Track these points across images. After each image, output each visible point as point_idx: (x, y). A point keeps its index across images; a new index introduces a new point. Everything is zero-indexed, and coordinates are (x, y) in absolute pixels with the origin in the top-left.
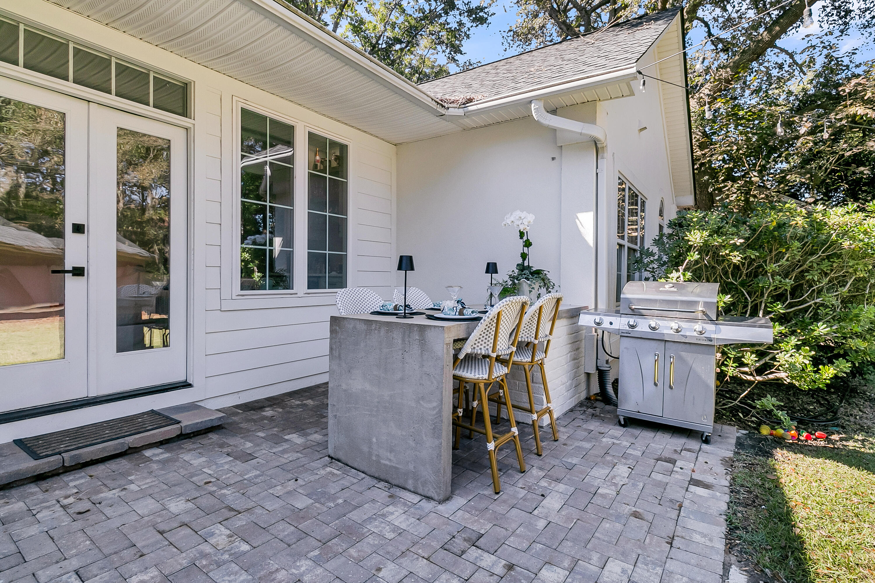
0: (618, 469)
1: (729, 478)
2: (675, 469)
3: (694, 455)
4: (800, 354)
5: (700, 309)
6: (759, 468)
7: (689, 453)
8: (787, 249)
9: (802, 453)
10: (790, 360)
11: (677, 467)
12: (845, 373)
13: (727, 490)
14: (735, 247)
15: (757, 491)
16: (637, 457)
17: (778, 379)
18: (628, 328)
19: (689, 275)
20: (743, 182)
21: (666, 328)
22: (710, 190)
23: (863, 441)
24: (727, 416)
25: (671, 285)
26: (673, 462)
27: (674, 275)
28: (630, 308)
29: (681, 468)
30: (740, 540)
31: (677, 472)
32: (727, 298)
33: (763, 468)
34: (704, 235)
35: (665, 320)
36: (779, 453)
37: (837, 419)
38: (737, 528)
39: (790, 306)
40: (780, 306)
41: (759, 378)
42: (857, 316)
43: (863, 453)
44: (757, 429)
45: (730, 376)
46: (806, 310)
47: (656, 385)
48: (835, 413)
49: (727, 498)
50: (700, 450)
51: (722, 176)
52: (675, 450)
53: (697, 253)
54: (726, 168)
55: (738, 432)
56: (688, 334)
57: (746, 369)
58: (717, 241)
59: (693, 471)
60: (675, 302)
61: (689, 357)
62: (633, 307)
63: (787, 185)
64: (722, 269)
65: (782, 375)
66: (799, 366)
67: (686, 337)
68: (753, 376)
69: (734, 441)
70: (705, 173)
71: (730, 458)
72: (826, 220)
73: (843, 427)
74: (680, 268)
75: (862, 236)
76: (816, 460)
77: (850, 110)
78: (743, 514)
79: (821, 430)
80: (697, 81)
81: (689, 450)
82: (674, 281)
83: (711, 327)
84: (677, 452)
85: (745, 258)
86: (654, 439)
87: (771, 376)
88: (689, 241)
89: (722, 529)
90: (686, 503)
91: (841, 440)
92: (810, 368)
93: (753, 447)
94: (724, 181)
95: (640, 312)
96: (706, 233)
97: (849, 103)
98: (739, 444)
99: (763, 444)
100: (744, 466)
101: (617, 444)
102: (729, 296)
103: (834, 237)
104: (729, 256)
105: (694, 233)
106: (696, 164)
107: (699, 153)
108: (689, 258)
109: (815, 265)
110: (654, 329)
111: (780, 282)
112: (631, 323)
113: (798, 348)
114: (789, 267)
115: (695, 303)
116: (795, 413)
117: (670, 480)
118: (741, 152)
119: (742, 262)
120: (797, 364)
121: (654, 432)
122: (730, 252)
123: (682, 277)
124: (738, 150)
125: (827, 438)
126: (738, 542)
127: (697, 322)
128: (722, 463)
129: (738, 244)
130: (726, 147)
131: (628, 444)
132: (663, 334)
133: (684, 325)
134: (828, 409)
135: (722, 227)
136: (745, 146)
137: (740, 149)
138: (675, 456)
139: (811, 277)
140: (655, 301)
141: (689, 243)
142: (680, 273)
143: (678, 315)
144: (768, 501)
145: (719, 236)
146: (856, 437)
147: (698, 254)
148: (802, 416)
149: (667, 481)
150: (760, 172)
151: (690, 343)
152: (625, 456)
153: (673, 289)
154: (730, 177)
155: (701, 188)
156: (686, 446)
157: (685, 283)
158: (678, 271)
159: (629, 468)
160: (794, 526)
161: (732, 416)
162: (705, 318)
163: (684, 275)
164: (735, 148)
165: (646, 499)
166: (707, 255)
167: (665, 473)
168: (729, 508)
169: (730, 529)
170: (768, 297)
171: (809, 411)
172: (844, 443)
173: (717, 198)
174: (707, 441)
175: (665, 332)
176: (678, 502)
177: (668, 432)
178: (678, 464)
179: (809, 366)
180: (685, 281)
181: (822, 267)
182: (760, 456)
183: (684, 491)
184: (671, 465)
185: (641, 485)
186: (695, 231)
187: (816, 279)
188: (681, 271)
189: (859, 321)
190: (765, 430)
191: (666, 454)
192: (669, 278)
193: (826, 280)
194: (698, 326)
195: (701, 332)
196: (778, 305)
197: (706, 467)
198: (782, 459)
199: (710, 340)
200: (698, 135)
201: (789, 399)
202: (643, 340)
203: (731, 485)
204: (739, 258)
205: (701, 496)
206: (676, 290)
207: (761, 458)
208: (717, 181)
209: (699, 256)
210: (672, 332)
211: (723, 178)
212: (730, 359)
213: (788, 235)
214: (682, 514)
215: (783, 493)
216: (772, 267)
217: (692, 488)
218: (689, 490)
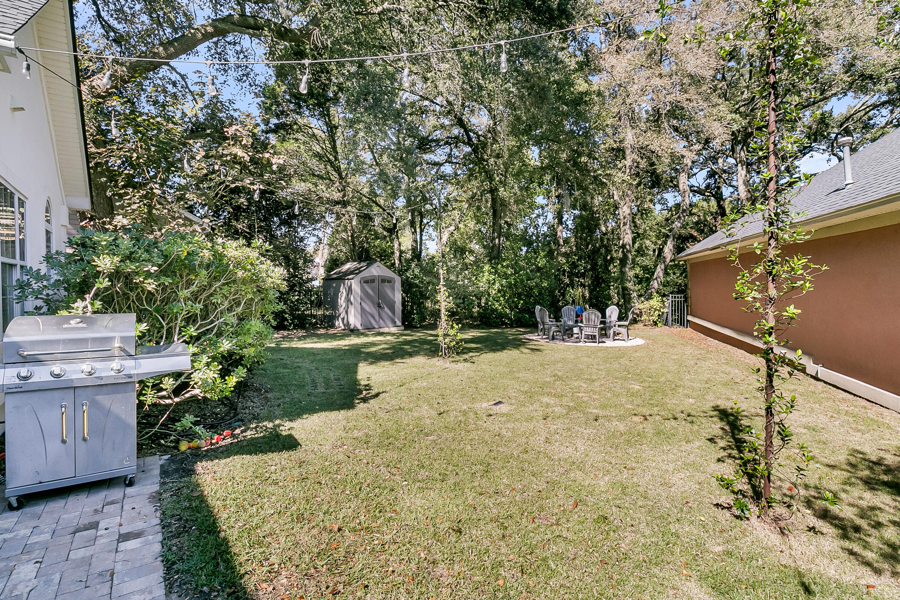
0: (19, 573)
1: (158, 514)
2: (99, 533)
3: (119, 506)
4: (211, 370)
5: (117, 345)
6: (185, 491)
7: (112, 506)
8: (196, 276)
9: (217, 458)
10: (203, 377)
11: (101, 530)
12: (243, 377)
13: (159, 528)
14: (149, 275)
15: (186, 515)
16: (47, 542)
17: (193, 396)
18: (17, 381)
19: (98, 304)
20: (145, 192)
21: (76, 372)
22: (109, 194)
23: (256, 427)
24: (147, 445)
25: (78, 320)
26: (94, 526)
27: (79, 304)
28: (20, 355)
29: (106, 529)
30: (178, 573)
31: (101, 536)
32: (143, 327)
33: (188, 488)
34: (115, 261)
35: (74, 363)
36: (200, 467)
37: (238, 414)
38: (174, 563)
39: (201, 326)
40: (192, 330)
41: (177, 400)
42: (249, 330)
43: (257, 438)
44: (176, 448)
45: (149, 405)
46: (211, 330)
47: (64, 442)
48: (235, 409)
49: (160, 537)
50: (124, 496)
51: (122, 181)
52: (95, 510)
53: (107, 279)
54: (126, 174)
55: (160, 459)
56: (103, 375)
57: (164, 393)
58: (131, 267)
59: (121, 525)
60: (84, 341)
61: (104, 400)
62: (26, 353)
63: (186, 203)
64: (136, 296)
65: (197, 391)
66: (210, 381)
67: (101, 378)
68: (172, 399)
69: (157, 472)
70: (102, 174)
71: (156, 492)
72: (225, 253)
73: (242, 421)
74: (87, 296)
75: (249, 267)
76: (228, 460)
77: (233, 149)
78: (177, 546)
79: (227, 429)
80: (87, 65)
81: (112, 503)
82: (80, 312)
83: (130, 363)
84: (98, 511)
85: (159, 285)
86: (66, 507)
87: (187, 395)
88: (97, 266)
89: (160, 572)
90: (119, 567)
91: (242, 432)
92: (219, 381)
93: (177, 470)
94: (124, 187)
95: (37, 358)
96: (116, 259)
97: (232, 143)
98: (164, 472)
99: (185, 464)
100: (171, 495)
101: (11, 539)
102: (146, 324)
103: (231, 267)
104: (144, 283)
105: (104, 258)
106: (91, 162)
107: (93, 150)
108: (97, 285)
109: (218, 290)
110: (58, 376)
111: (192, 306)
112: (23, 374)
113: (208, 364)
114: (198, 291)
115: (108, 340)
116: (206, 419)
117: (95, 550)
118: (141, 160)
119: (156, 289)
120: (209, 380)
121: (63, 498)
122: (145, 279)
123: (89, 306)
124: (138, 158)
125: (232, 434)
126: (176, 577)
127: (114, 360)
128: (150, 502)
129: (152, 271)
130: (125, 152)
131: (28, 532)
132: (72, 380)
133: (98, 365)
134: (230, 408)
135: (134, 252)
136: (146, 156)
137: (141, 158)
138: (97, 518)
139: (215, 301)
140: (56, 342)
141: (98, 269)
142: (87, 302)
143: (90, 355)
144: (197, 520)
145: (132, 261)
146: (251, 426)
147: (109, 281)
148: (212, 421)
149: (92, 553)
150: (162, 185)
151: (106, 384)
152: (26, 549)
153: (81, 325)
154: (130, 183)
155: (97, 189)
156: (109, 499)
157: (94, 316)
158: (84, 299)
159: (37, 562)
160: (219, 532)
161: (152, 443)
162: (123, 354)
163: (92, 304)
164: (135, 155)
165: (68, 591)
166: (118, 282)
167: (88, 544)
168: (163, 547)
169: (167, 568)
170: (181, 321)
171: (217, 414)
172: (244, 434)
173: (117, 204)
174: (131, 484)
175: (74, 377)
176: (108, 571)
177: (83, 491)
178: (102, 525)
179: (218, 379)
180: (94, 312)
181: (223, 291)
182: (184, 477)
183: (114, 555)
184: (93, 531)
185: (58, 576)
186: (105, 256)
187: (219, 302)
188: (88, 300)
189: (250, 334)
190: (184, 446)
191: (85, 521)
192: (73, 308)
193: (226, 303)
194: (115, 364)
195: (118, 370)
196: (191, 328)
197: (134, 513)
198: (203, 472)
199: (130, 376)
200: (91, 128)
201: (200, 407)
202: (43, 392)
203: (162, 522)
204: (154, 286)
205: (133, 550)
206: (85, 325)
207: (186, 479)
208: (116, 186)
209: (110, 283)
210: (83, 376)
211: (123, 183)
212: (148, 387)
213: (197, 263)
214: (115, 582)
215: (208, 505)
216: (184, 293)
217: (123, 546)
218: (118, 550)
